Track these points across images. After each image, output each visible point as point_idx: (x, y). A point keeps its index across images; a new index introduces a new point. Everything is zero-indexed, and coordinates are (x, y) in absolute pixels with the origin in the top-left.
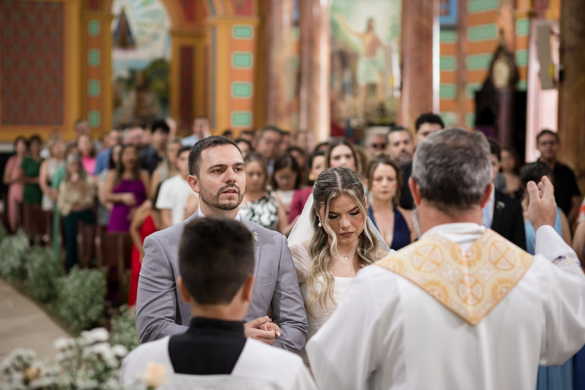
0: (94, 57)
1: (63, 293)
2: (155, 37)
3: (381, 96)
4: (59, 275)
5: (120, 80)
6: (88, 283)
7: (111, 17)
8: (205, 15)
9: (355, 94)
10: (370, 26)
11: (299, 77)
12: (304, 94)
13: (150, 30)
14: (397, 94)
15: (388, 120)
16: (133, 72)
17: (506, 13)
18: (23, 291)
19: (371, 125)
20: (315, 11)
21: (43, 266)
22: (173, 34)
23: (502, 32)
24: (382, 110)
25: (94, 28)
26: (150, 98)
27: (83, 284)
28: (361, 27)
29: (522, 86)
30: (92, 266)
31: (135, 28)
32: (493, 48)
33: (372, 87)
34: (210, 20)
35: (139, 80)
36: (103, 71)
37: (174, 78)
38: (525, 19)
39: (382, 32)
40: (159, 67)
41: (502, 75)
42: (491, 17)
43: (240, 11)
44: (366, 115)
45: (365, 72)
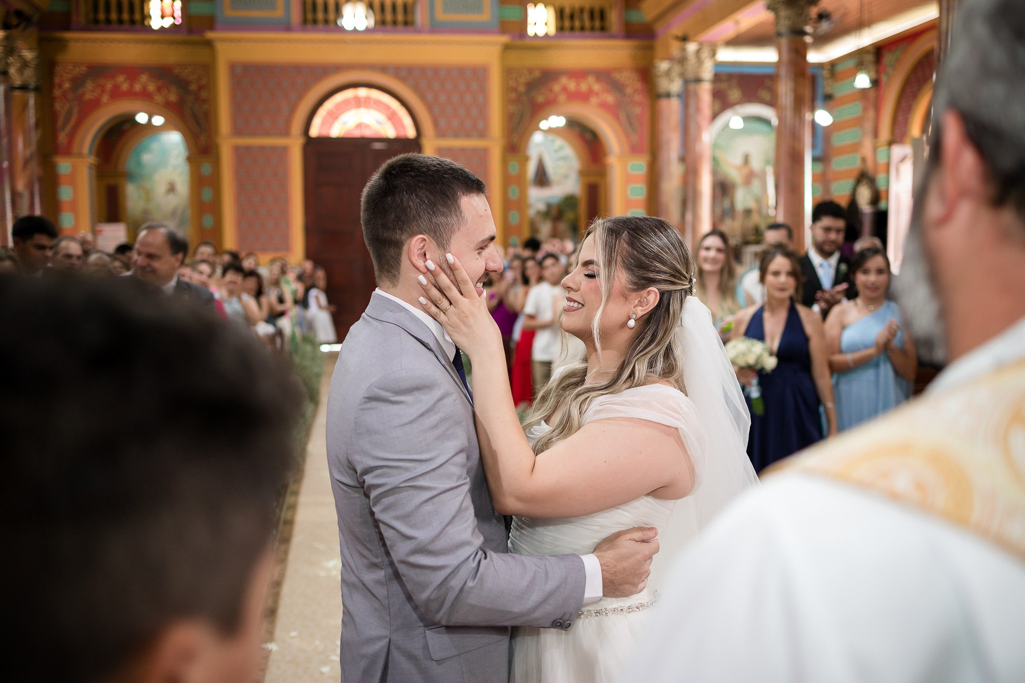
0: (514, 192)
2: (566, 177)
3: (755, 219)
5: (539, 213)
7: (526, 159)
9: (733, 218)
10: (746, 160)
11: (684, 203)
12: (689, 217)
13: (562, 172)
14: (773, 211)
16: (549, 206)
17: (868, 144)
19: (747, 243)
20: (698, 147)
22: (582, 173)
23: (864, 160)
25: (514, 167)
26: (563, 226)
28: (738, 160)
29: (882, 205)
31: (551, 172)
32: (855, 174)
33: (748, 212)
34: (609, 159)
35: (554, 212)
36: (521, 204)
37: (583, 209)
38: (885, 148)
39: (756, 164)
40: (570, 201)
41: (864, 196)
42: (855, 147)
43: (635, 150)
44: (744, 235)
45: (742, 199)
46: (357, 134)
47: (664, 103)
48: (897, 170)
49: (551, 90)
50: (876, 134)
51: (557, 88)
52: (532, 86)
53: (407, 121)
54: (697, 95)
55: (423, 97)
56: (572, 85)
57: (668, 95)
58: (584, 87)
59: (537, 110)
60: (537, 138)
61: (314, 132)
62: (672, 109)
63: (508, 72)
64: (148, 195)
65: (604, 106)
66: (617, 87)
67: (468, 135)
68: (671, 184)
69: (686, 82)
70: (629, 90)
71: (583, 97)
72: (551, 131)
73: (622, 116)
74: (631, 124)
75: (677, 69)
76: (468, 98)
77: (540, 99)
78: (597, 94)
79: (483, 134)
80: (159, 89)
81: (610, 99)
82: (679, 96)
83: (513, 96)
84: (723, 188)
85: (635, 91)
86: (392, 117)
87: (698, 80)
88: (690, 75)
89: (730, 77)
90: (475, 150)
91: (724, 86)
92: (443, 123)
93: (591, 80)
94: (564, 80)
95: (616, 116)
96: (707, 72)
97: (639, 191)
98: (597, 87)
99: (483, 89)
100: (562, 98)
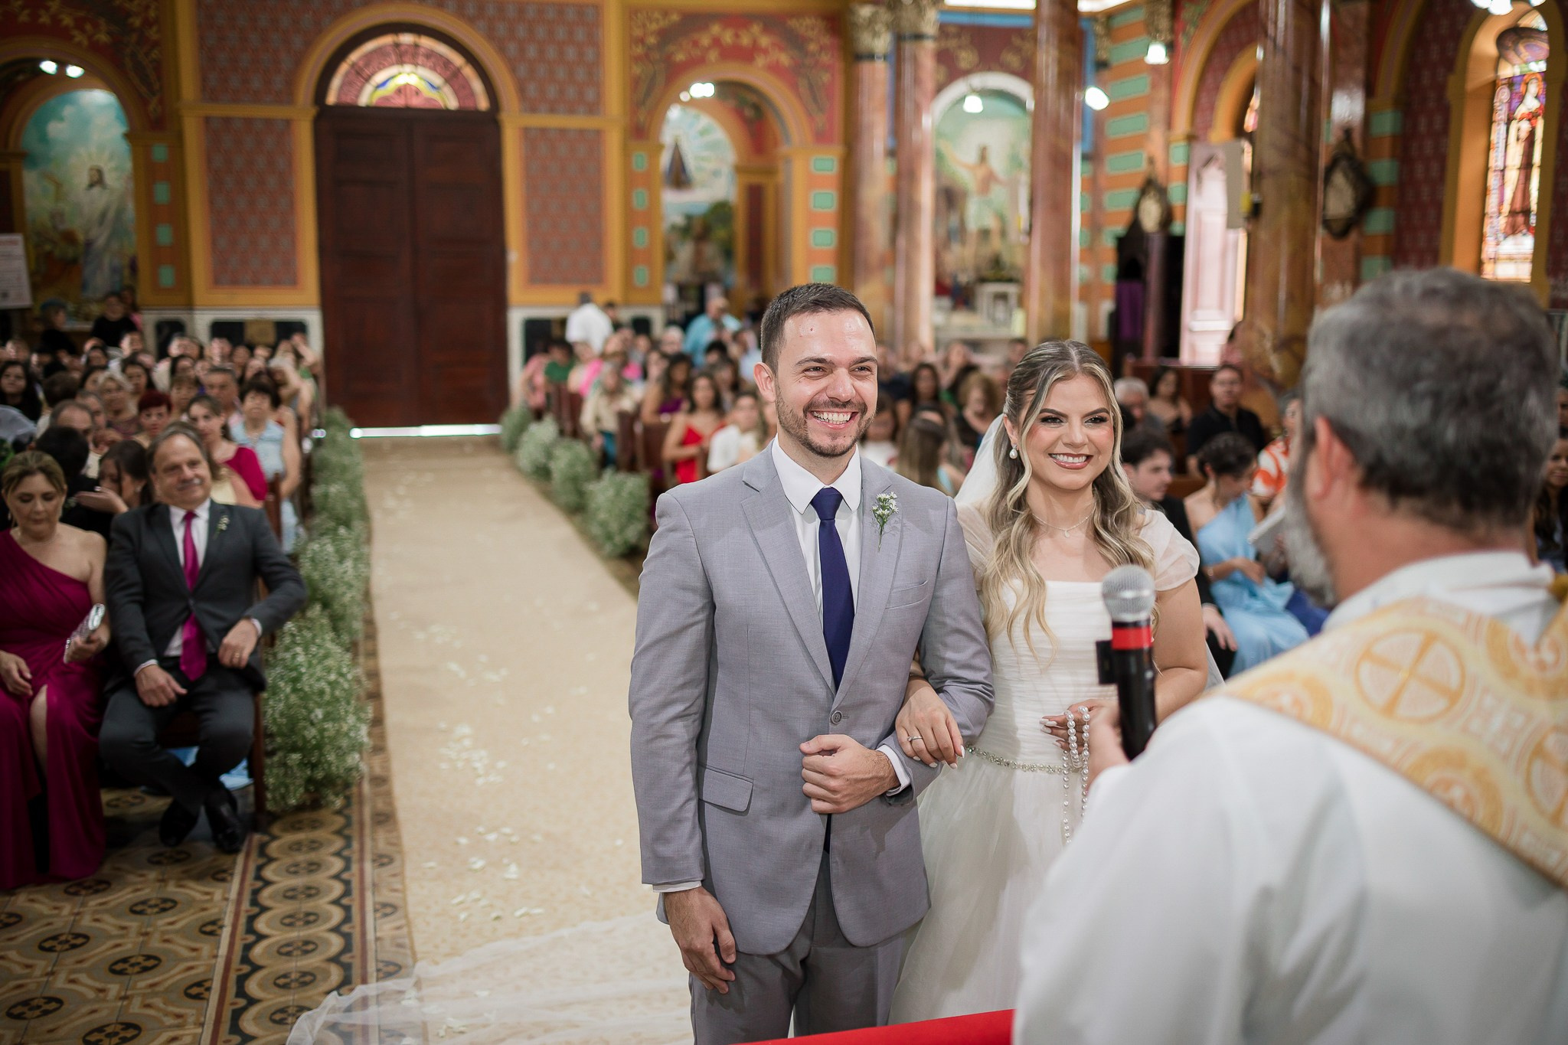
0: (640, 199)
1: (593, 505)
2: (716, 173)
3: (996, 244)
4: (588, 479)
5: (674, 228)
6: (625, 494)
7: (660, 147)
8: (776, 144)
9: (963, 243)
10: (983, 156)
12: (902, 242)
13: (710, 166)
14: (1024, 239)
15: (1004, 273)
16: (689, 218)
17: (1157, 136)
18: (548, 495)
19: (983, 280)
20: (916, 136)
21: (571, 465)
22: (739, 170)
23: (1151, 161)
24: (996, 262)
25: (640, 161)
26: (711, 250)
27: (618, 493)
28: (971, 157)
29: (1176, 228)
30: (632, 467)
31: (691, 163)
32: (1139, 181)
33: (985, 234)
34: (784, 149)
35: (697, 228)
36: (651, 215)
37: (740, 225)
38: (1183, 143)
39: (998, 163)
40: (720, 212)
41: (1151, 215)
42: (1138, 142)
43: (821, 137)
44: (978, 269)
45: (977, 214)
46: (399, 102)
47: (865, 68)
48: (1199, 177)
49: (696, 44)
50: (1169, 124)
51: (705, 41)
52: (666, 36)
53: (477, 86)
54: (915, 59)
55: (501, 50)
56: (728, 37)
57: (871, 56)
58: (745, 41)
59: (675, 75)
60: (674, 113)
61: (331, 99)
62: (877, 76)
63: (631, 13)
64: (59, 188)
65: (775, 69)
66: (795, 42)
67: (571, 111)
68: (876, 190)
69: (899, 39)
70: (812, 47)
71: (747, 55)
72: (694, 103)
73: (803, 84)
74: (815, 99)
75: (885, 15)
76: (571, 53)
77: (680, 57)
78: (765, 52)
79: (594, 108)
80: (79, 24)
81: (784, 59)
82: (885, 57)
83: (639, 50)
84: (950, 198)
85: (822, 48)
86: (453, 77)
87: (919, 37)
88: (907, 28)
89: (962, 29)
90: (582, 132)
91: (952, 43)
92: (532, 89)
93: (756, 29)
94: (716, 29)
95: (794, 87)
96: (930, 22)
97: (827, 201)
98: (765, 41)
99: (594, 41)
100: (713, 55)
